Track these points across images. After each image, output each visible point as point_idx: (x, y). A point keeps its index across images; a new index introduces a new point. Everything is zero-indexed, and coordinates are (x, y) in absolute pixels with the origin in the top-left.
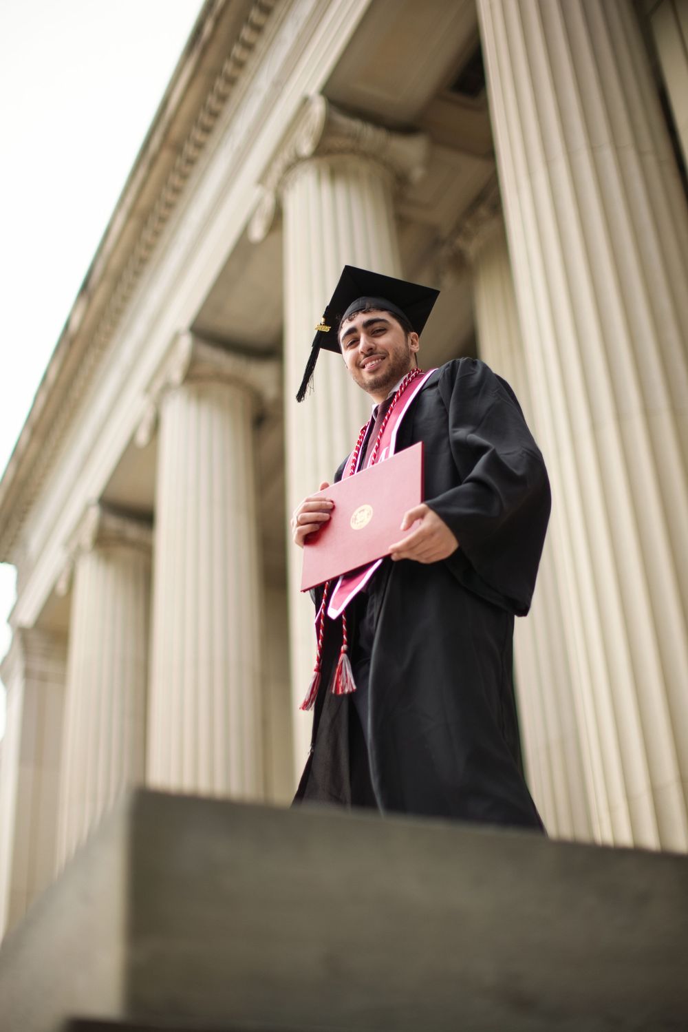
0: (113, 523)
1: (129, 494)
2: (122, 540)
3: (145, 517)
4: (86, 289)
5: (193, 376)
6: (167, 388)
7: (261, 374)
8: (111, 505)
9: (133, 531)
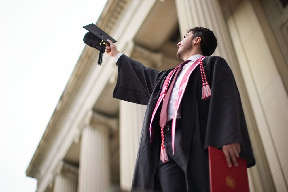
0: (67, 166)
1: (72, 158)
2: (69, 171)
3: (76, 164)
4: (62, 98)
5: (93, 123)
6: (85, 126)
7: (112, 123)
8: (66, 161)
9: (73, 169)
